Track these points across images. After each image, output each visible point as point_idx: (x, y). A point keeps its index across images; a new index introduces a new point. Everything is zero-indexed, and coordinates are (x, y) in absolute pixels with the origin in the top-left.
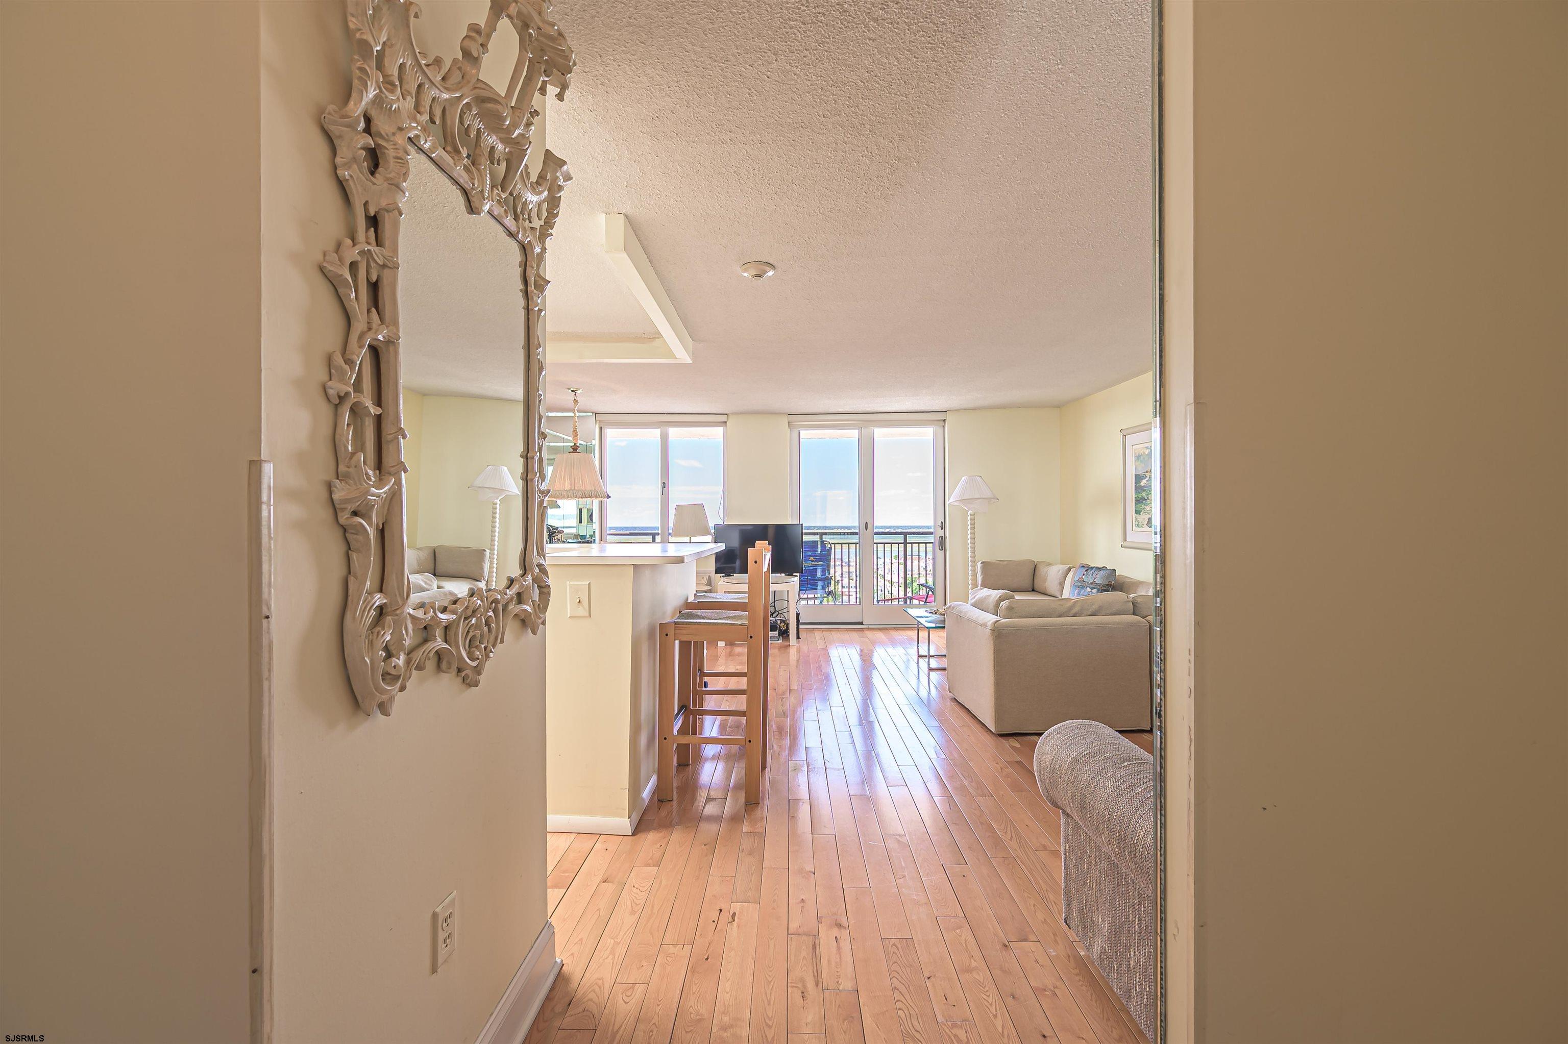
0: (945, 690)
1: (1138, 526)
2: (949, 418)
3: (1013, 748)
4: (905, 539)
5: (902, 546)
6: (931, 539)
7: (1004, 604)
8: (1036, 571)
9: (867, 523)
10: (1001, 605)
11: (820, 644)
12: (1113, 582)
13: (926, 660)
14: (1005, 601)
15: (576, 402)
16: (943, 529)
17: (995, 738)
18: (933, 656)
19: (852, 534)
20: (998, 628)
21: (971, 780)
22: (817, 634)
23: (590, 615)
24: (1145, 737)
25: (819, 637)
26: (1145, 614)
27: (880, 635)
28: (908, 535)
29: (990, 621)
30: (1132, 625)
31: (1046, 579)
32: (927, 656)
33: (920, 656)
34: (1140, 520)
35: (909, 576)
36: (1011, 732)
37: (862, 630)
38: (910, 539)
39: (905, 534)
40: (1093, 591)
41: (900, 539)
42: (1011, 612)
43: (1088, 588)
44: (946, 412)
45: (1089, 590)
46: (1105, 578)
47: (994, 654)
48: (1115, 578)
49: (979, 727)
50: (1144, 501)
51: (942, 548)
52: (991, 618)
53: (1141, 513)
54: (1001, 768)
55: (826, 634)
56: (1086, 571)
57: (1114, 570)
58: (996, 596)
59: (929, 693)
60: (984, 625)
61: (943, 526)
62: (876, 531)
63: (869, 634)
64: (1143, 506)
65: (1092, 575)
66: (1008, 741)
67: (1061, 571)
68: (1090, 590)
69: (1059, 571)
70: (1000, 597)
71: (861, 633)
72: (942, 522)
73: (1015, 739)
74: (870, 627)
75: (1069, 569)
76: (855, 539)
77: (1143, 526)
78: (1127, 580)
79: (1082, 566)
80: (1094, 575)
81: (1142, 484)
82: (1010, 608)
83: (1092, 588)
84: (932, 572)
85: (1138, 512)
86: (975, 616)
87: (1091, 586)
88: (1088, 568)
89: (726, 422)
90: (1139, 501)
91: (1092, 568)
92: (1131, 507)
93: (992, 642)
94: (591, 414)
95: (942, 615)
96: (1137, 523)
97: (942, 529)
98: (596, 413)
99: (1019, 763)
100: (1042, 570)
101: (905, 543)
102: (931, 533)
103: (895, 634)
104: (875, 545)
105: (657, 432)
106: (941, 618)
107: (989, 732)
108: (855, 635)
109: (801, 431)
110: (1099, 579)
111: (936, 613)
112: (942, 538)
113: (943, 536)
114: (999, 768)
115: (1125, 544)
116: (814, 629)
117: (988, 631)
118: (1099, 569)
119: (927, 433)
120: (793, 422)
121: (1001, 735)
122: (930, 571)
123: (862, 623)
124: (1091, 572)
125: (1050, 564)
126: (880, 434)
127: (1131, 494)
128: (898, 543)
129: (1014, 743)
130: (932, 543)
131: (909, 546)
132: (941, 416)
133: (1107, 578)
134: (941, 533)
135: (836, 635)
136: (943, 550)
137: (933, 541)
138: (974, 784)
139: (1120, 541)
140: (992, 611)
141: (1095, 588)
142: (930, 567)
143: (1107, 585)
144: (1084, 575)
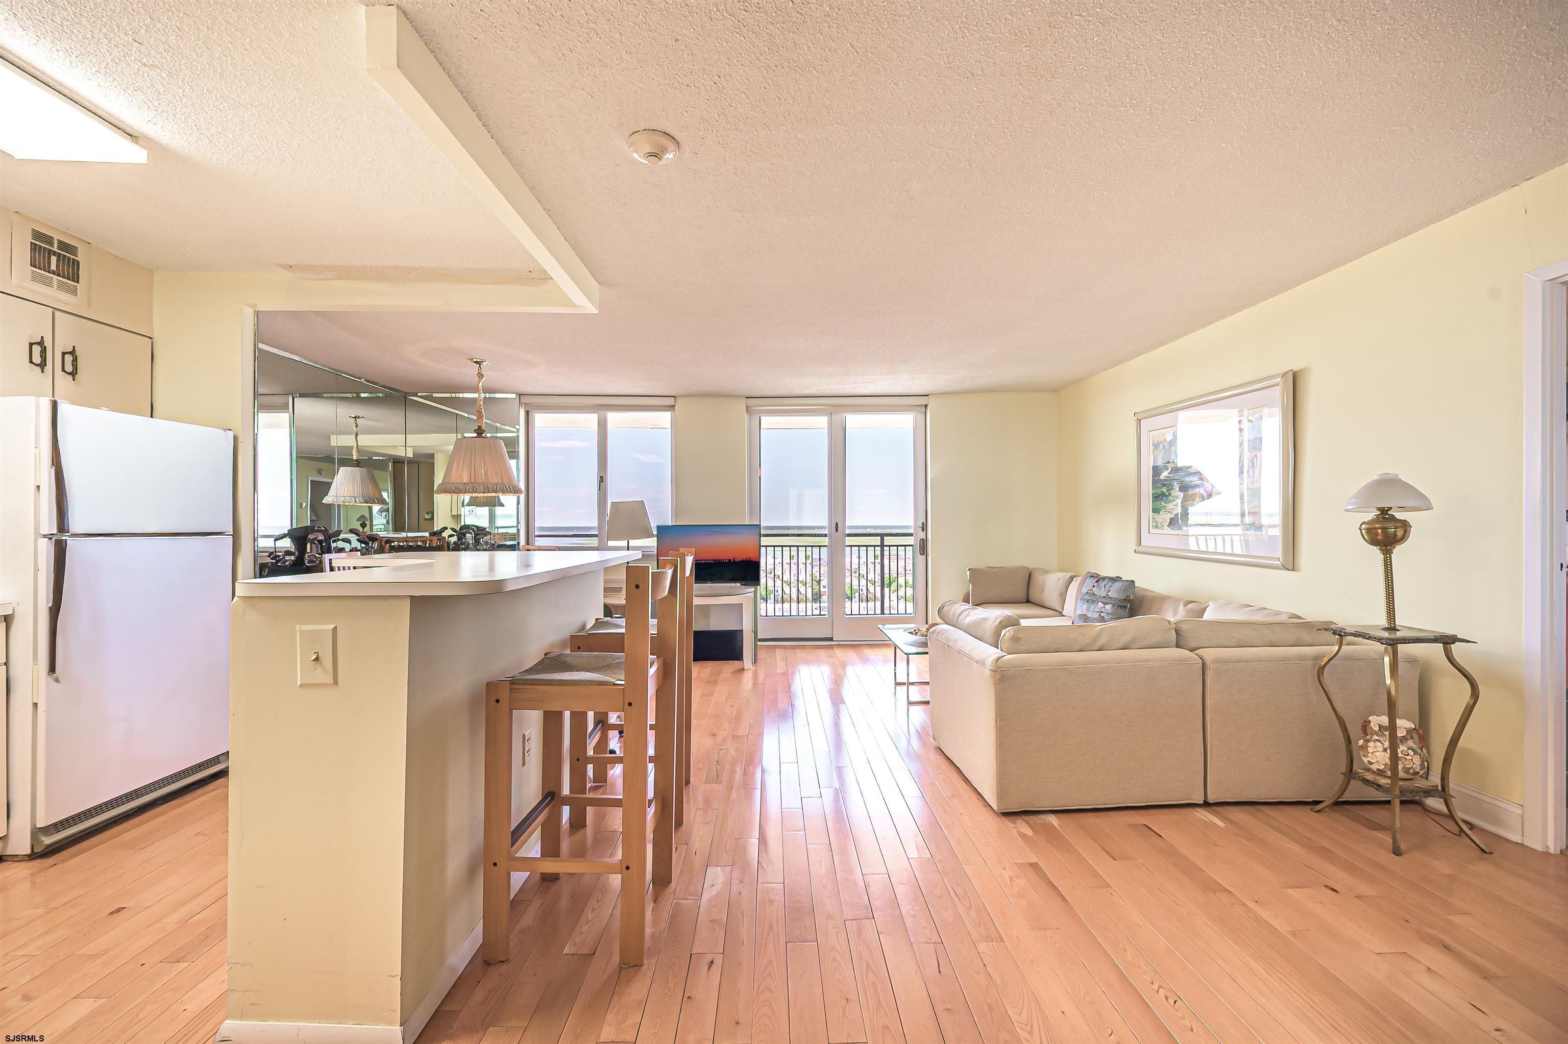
0: (928, 735)
1: (1156, 527)
2: (932, 402)
3: (1023, 836)
4: (882, 541)
5: (878, 549)
6: (910, 540)
7: (1007, 632)
8: (1031, 579)
9: (837, 523)
10: (1002, 634)
11: (780, 667)
12: (1132, 597)
13: (905, 688)
14: (1008, 629)
15: (480, 376)
16: (925, 530)
17: (997, 819)
18: (913, 684)
19: (821, 535)
20: (1000, 668)
21: (968, 905)
22: (779, 653)
23: (336, 682)
24: (1196, 813)
25: (778, 659)
26: (1193, 644)
27: (851, 654)
28: (885, 537)
29: (989, 656)
30: (1180, 662)
31: (1044, 589)
32: (905, 684)
33: (897, 684)
34: (1159, 521)
35: (886, 576)
36: (1018, 810)
37: (831, 647)
38: (888, 540)
39: (882, 536)
40: (1106, 606)
41: (877, 541)
42: (1017, 644)
43: (1100, 603)
44: (928, 395)
45: (1101, 605)
46: (1122, 591)
47: (996, 703)
48: (1134, 591)
49: (974, 796)
50: (1165, 498)
51: (923, 552)
52: (990, 653)
53: (1161, 512)
54: (1011, 879)
55: (789, 653)
56: (1096, 582)
57: (1133, 581)
58: (995, 621)
59: (909, 742)
60: (981, 663)
61: (924, 528)
62: (848, 531)
63: (839, 653)
64: (1163, 504)
65: (1105, 587)
66: (1015, 823)
67: (1061, 581)
68: (1103, 606)
69: (1059, 580)
70: (1000, 622)
71: (830, 652)
72: (923, 523)
73: (1024, 820)
74: (841, 643)
75: (1072, 578)
76: (825, 541)
77: (1164, 528)
78: (1148, 594)
79: (1091, 576)
80: (1107, 587)
81: (1162, 477)
82: (1015, 639)
83: (1105, 604)
84: (912, 572)
85: (1156, 511)
86: (969, 648)
87: (1105, 601)
88: (1098, 579)
89: (673, 406)
90: (1157, 497)
91: (1104, 578)
92: (1147, 504)
93: (993, 687)
94: (514, 396)
95: (924, 636)
96: (1155, 524)
97: (923, 531)
98: (520, 395)
99: (1034, 866)
100: (1038, 578)
101: (882, 546)
102: (911, 535)
103: (868, 652)
104: (848, 549)
105: (592, 419)
106: (923, 639)
107: (988, 808)
108: (822, 653)
109: (762, 417)
110: (1114, 592)
111: (916, 633)
112: (923, 541)
113: (925, 538)
114: (1007, 878)
115: (1140, 549)
116: (776, 647)
117: (987, 672)
118: (1115, 580)
119: (905, 421)
120: (754, 407)
121: (1006, 814)
122: (910, 570)
123: (831, 639)
124: (1104, 583)
125: (1047, 572)
126: (854, 421)
127: (1148, 489)
128: (875, 546)
129: (1023, 826)
130: (912, 545)
131: (886, 548)
132: (922, 401)
133: (1124, 590)
134: (922, 535)
135: (800, 654)
136: (924, 554)
137: (913, 544)
138: (973, 913)
139: (1133, 546)
140: (991, 640)
141: (1109, 604)
142: (910, 567)
143: (1124, 600)
144: (1094, 586)
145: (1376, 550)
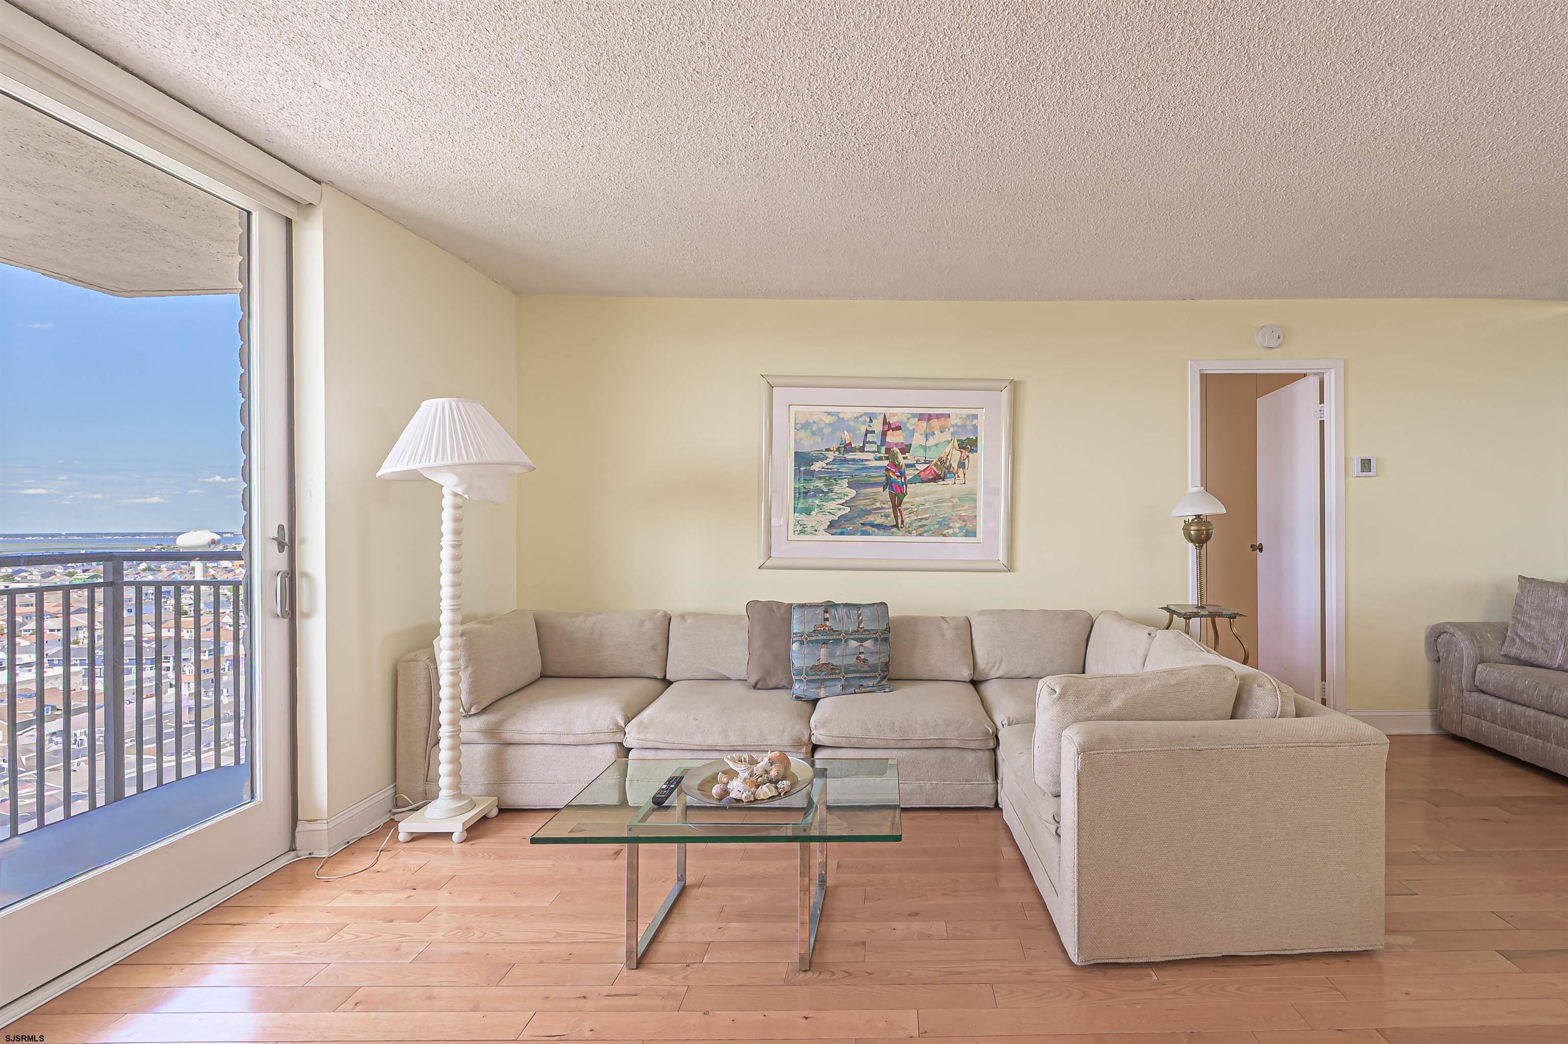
44: (319, 182)
92: (784, 502)
115: (768, 563)
127: (784, 482)
134: (278, 561)
145: (1191, 546)
